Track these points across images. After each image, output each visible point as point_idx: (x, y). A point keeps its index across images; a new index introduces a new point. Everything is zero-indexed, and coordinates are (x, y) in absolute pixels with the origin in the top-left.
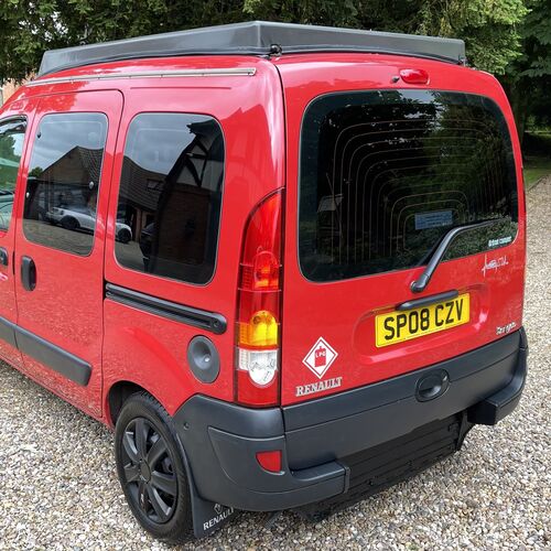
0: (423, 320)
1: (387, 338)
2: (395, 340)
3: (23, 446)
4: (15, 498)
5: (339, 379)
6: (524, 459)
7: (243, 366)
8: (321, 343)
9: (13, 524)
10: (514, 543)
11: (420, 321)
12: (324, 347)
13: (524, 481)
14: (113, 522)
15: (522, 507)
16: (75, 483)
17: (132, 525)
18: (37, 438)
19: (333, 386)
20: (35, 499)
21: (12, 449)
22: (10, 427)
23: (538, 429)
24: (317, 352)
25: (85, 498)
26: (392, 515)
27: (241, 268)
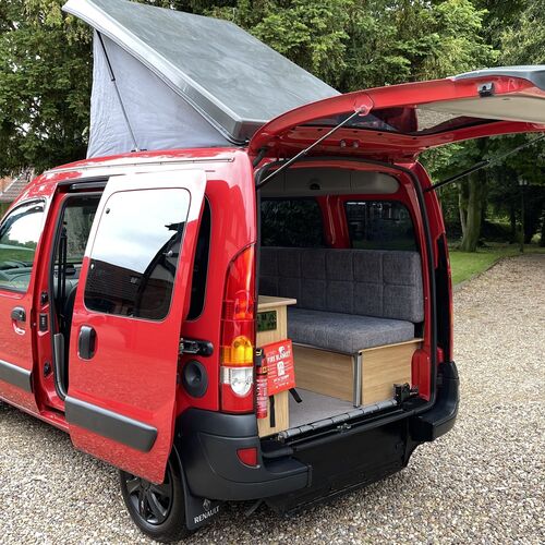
3: (34, 477)
4: (31, 514)
6: (464, 478)
7: (226, 381)
9: (32, 533)
10: (451, 537)
13: (463, 494)
14: (117, 529)
15: (460, 513)
16: (82, 503)
17: (133, 531)
18: (46, 471)
20: (49, 515)
21: (25, 480)
22: (22, 463)
23: (478, 457)
25: (91, 514)
26: (351, 520)
27: (224, 304)
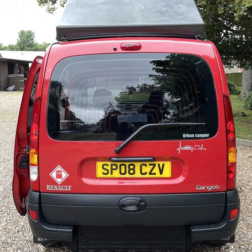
0: (130, 169)
1: (104, 174)
2: (109, 175)
5: (70, 187)
8: (59, 168)
11: (127, 169)
12: (60, 170)
19: (66, 190)
24: (57, 172)
